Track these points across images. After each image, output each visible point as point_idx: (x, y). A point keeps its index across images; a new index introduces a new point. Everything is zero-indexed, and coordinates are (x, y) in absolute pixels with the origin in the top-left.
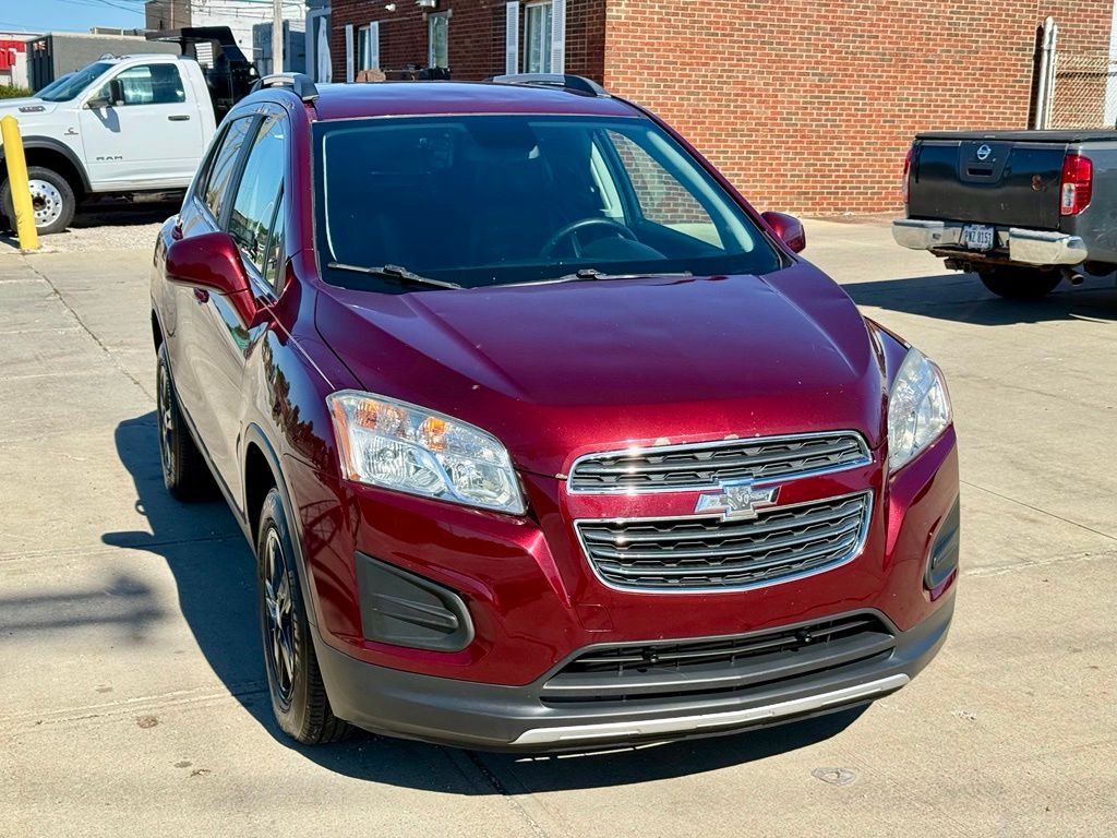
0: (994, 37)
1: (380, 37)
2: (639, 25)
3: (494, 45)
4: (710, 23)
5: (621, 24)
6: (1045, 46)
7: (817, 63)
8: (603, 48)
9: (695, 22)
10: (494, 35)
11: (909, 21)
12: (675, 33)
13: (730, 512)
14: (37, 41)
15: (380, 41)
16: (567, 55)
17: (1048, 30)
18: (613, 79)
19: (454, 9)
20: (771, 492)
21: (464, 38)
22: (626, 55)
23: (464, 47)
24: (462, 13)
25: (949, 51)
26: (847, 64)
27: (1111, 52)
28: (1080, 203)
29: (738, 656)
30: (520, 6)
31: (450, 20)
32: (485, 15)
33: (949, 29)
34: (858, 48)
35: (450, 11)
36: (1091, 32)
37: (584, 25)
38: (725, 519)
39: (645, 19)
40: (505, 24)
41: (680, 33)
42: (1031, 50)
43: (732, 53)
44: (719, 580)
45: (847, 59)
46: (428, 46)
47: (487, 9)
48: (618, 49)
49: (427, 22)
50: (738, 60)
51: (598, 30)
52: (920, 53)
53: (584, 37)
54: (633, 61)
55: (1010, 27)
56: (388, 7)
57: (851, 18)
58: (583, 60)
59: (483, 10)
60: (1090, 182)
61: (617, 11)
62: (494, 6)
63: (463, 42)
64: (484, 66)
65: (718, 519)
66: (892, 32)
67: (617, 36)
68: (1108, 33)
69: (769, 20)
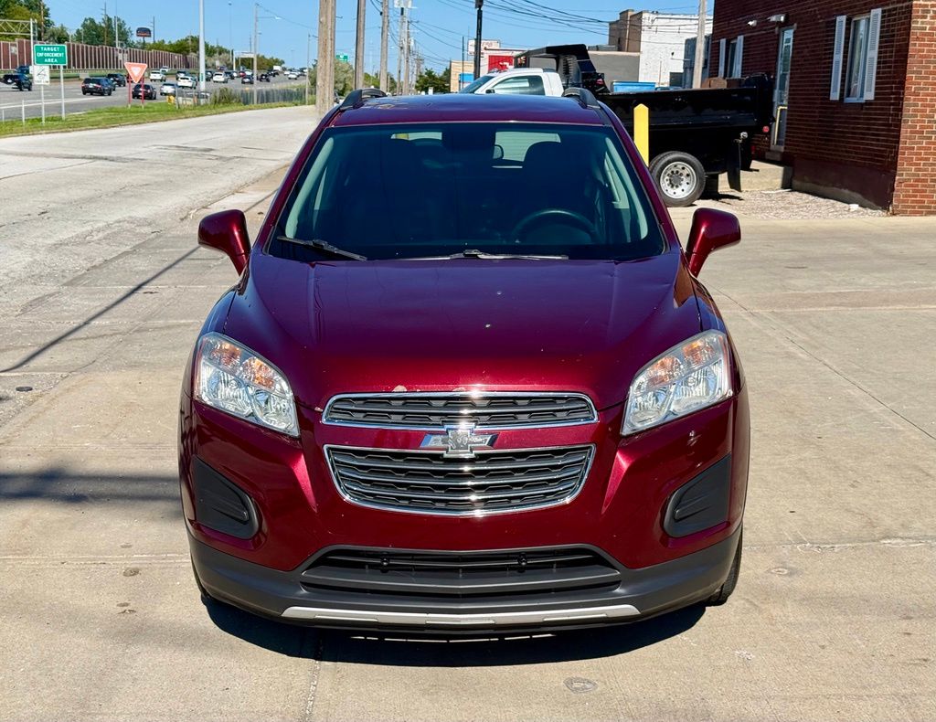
1: (744, 49)
3: (825, 54)
5: (926, 34)
8: (907, 56)
10: (826, 45)
13: (450, 450)
14: (520, 56)
15: (744, 52)
16: (879, 63)
18: (914, 83)
19: (799, 23)
20: (489, 438)
21: (804, 48)
22: (929, 62)
23: (803, 57)
24: (804, 26)
29: (465, 569)
30: (847, 20)
31: (794, 32)
32: (820, 28)
35: (795, 25)
37: (894, 36)
38: (446, 455)
40: (834, 35)
44: (443, 505)
46: (777, 56)
47: (822, 23)
48: (921, 57)
49: (778, 35)
51: (904, 40)
53: (892, 46)
56: (751, 23)
58: (890, 67)
59: (819, 23)
61: (922, 23)
62: (827, 20)
63: (803, 52)
64: (816, 72)
65: (442, 455)
67: (920, 45)
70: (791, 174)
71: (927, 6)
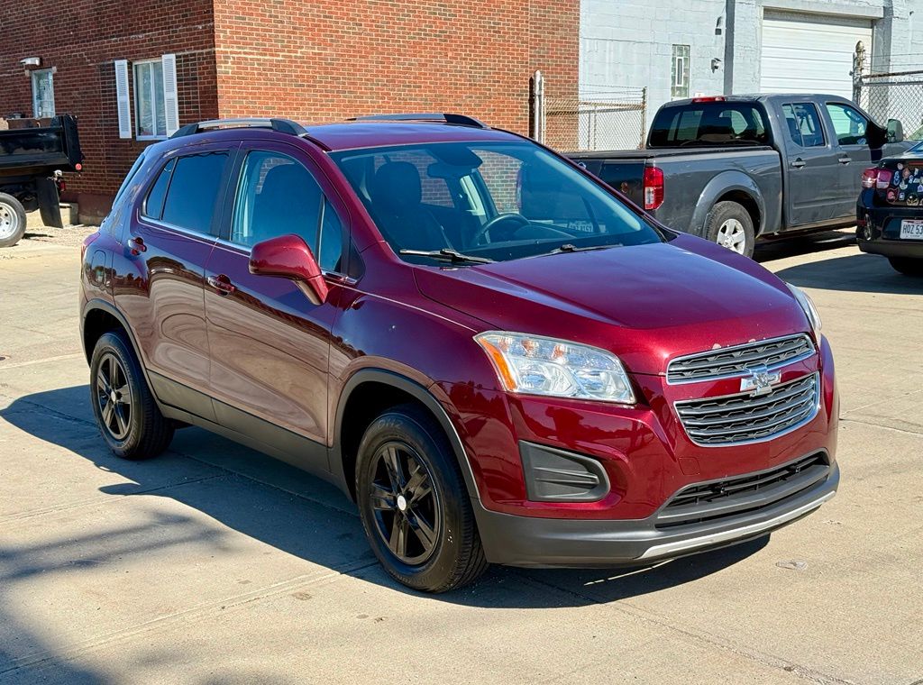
0: (501, 86)
2: (243, 78)
3: (103, 96)
4: (297, 76)
5: (229, 78)
6: (537, 92)
7: (379, 107)
8: (216, 97)
9: (286, 76)
10: (103, 87)
11: (442, 75)
12: (271, 85)
13: (759, 390)
16: (180, 104)
17: (538, 80)
19: (58, 67)
21: (71, 90)
22: (235, 102)
23: (71, 98)
24: (67, 70)
25: (471, 97)
26: (400, 108)
27: (580, 96)
28: (658, 201)
30: (128, 64)
31: (54, 75)
32: (92, 71)
33: (470, 81)
34: (407, 95)
35: (54, 69)
36: (565, 81)
37: (196, 79)
39: (247, 74)
40: (114, 78)
41: (275, 85)
42: (526, 95)
43: (316, 100)
44: (752, 435)
45: (400, 103)
46: (32, 97)
47: (95, 67)
48: (229, 97)
49: (30, 78)
50: (322, 105)
51: (209, 82)
52: (451, 99)
53: (196, 88)
54: (241, 107)
55: (511, 78)
57: (400, 73)
58: (196, 106)
59: (88, 67)
60: (663, 186)
61: (225, 67)
62: (101, 64)
63: (71, 94)
64: (94, 113)
66: (431, 83)
67: (226, 87)
68: (576, 82)
69: (341, 74)
70: (77, 209)
71: (226, 52)
